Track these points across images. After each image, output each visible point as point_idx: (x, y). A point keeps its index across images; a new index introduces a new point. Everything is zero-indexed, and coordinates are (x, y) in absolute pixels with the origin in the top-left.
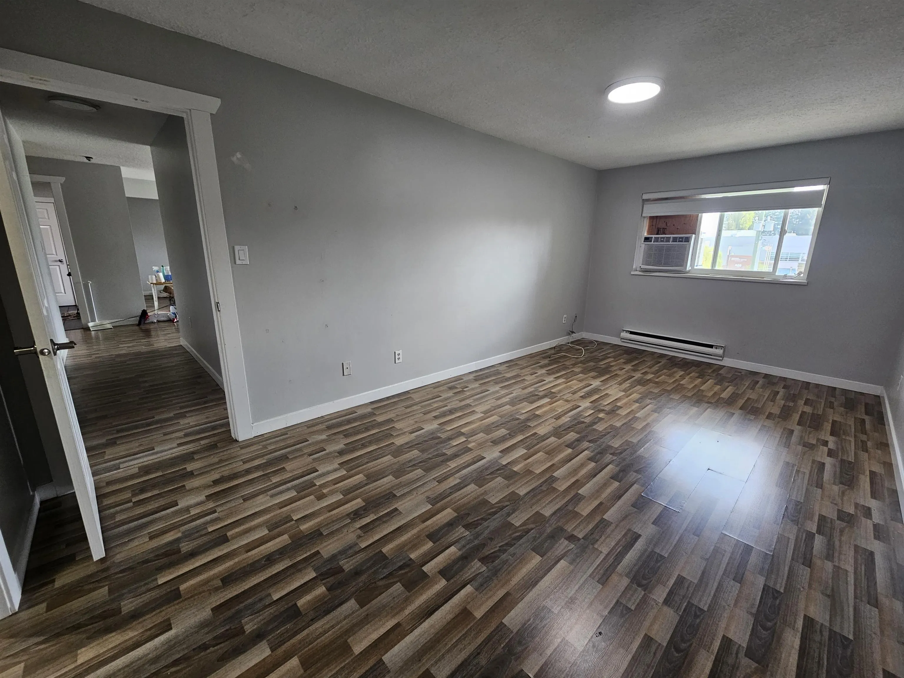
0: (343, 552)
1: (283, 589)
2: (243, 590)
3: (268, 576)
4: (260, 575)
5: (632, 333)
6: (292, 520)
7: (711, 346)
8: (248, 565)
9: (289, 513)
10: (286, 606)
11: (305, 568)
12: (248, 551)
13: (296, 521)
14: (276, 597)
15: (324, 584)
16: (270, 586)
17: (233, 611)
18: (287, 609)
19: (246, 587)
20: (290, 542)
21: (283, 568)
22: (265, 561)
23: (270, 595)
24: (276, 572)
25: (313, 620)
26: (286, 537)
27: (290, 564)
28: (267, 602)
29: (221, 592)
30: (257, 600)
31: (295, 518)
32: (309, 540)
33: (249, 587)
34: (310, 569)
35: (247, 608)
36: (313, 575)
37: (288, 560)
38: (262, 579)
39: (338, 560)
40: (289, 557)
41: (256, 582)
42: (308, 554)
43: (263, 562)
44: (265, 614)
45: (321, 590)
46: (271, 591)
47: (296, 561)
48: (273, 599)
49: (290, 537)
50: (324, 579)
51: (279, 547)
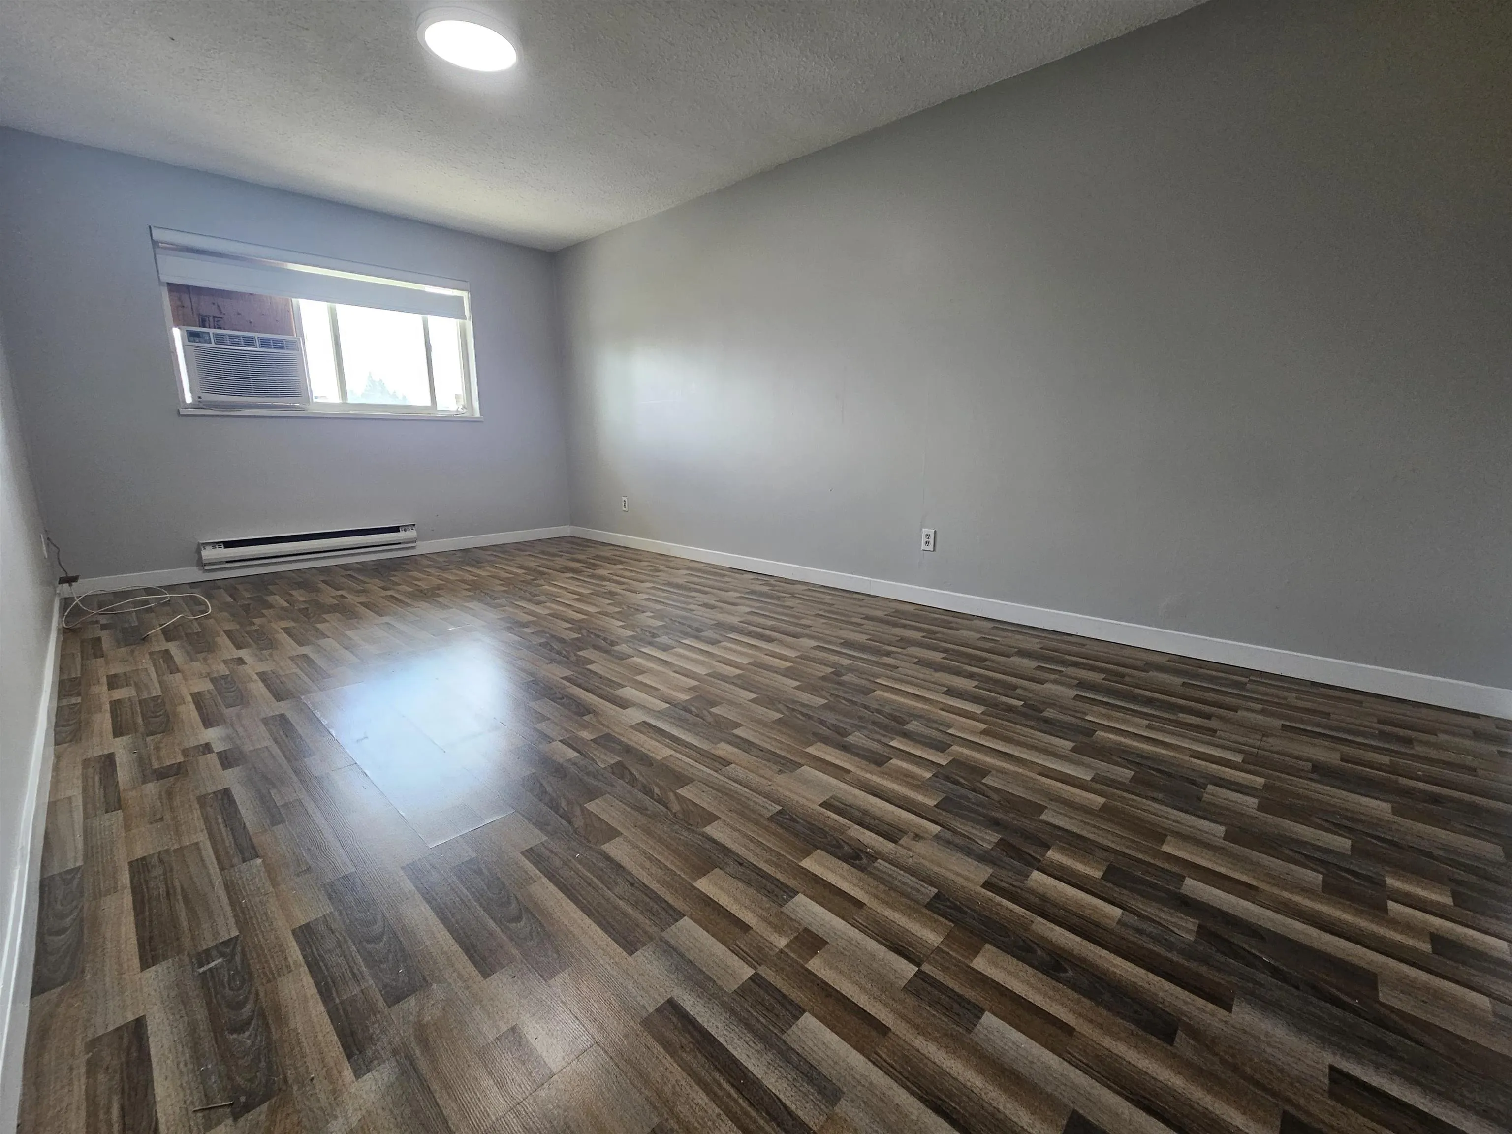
0: (968, 850)
1: (1095, 908)
2: (1151, 975)
3: (1092, 946)
4: (1099, 962)
5: (228, 545)
6: (920, 974)
7: (396, 529)
8: (1098, 1004)
9: (902, 995)
10: (1117, 890)
11: (1032, 892)
12: (1069, 1030)
13: (918, 965)
14: (1117, 912)
15: (1043, 856)
16: (1105, 929)
17: (1193, 965)
18: (1119, 886)
19: (1142, 972)
20: (988, 946)
21: (1057, 928)
22: (1065, 971)
23: (1119, 922)
24: (1072, 936)
25: (1106, 849)
26: (980, 963)
27: (1040, 919)
28: (1133, 920)
29: (1189, 1018)
30: (1144, 938)
31: (909, 970)
32: (965, 913)
33: (1137, 968)
34: (1030, 883)
35: (1170, 947)
36: (1036, 875)
37: (1034, 927)
38: (1104, 953)
39: (986, 852)
40: (1027, 929)
41: (1119, 961)
42: (998, 899)
43: (1070, 973)
44: (1152, 911)
45: (1053, 855)
46: (1113, 925)
47: (1028, 913)
48: (1123, 914)
49: (976, 951)
50: (1035, 859)
51: (1015, 961)
